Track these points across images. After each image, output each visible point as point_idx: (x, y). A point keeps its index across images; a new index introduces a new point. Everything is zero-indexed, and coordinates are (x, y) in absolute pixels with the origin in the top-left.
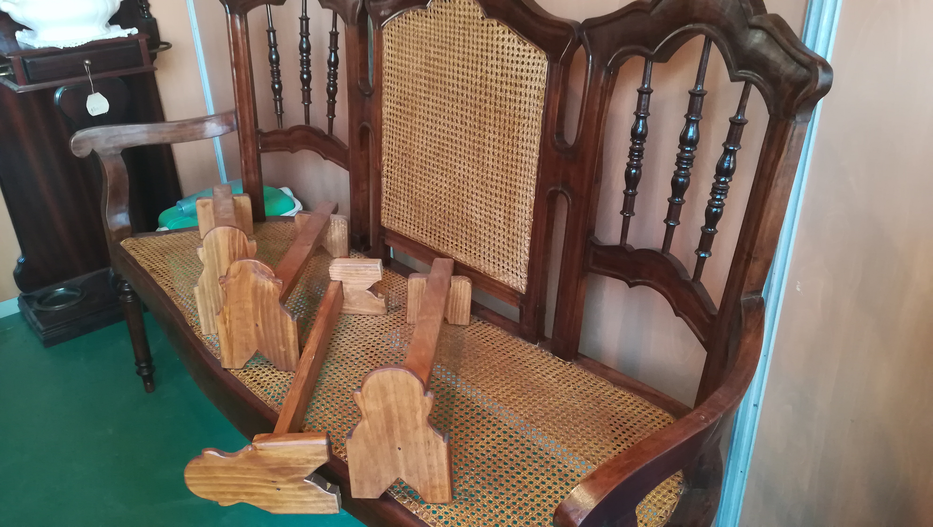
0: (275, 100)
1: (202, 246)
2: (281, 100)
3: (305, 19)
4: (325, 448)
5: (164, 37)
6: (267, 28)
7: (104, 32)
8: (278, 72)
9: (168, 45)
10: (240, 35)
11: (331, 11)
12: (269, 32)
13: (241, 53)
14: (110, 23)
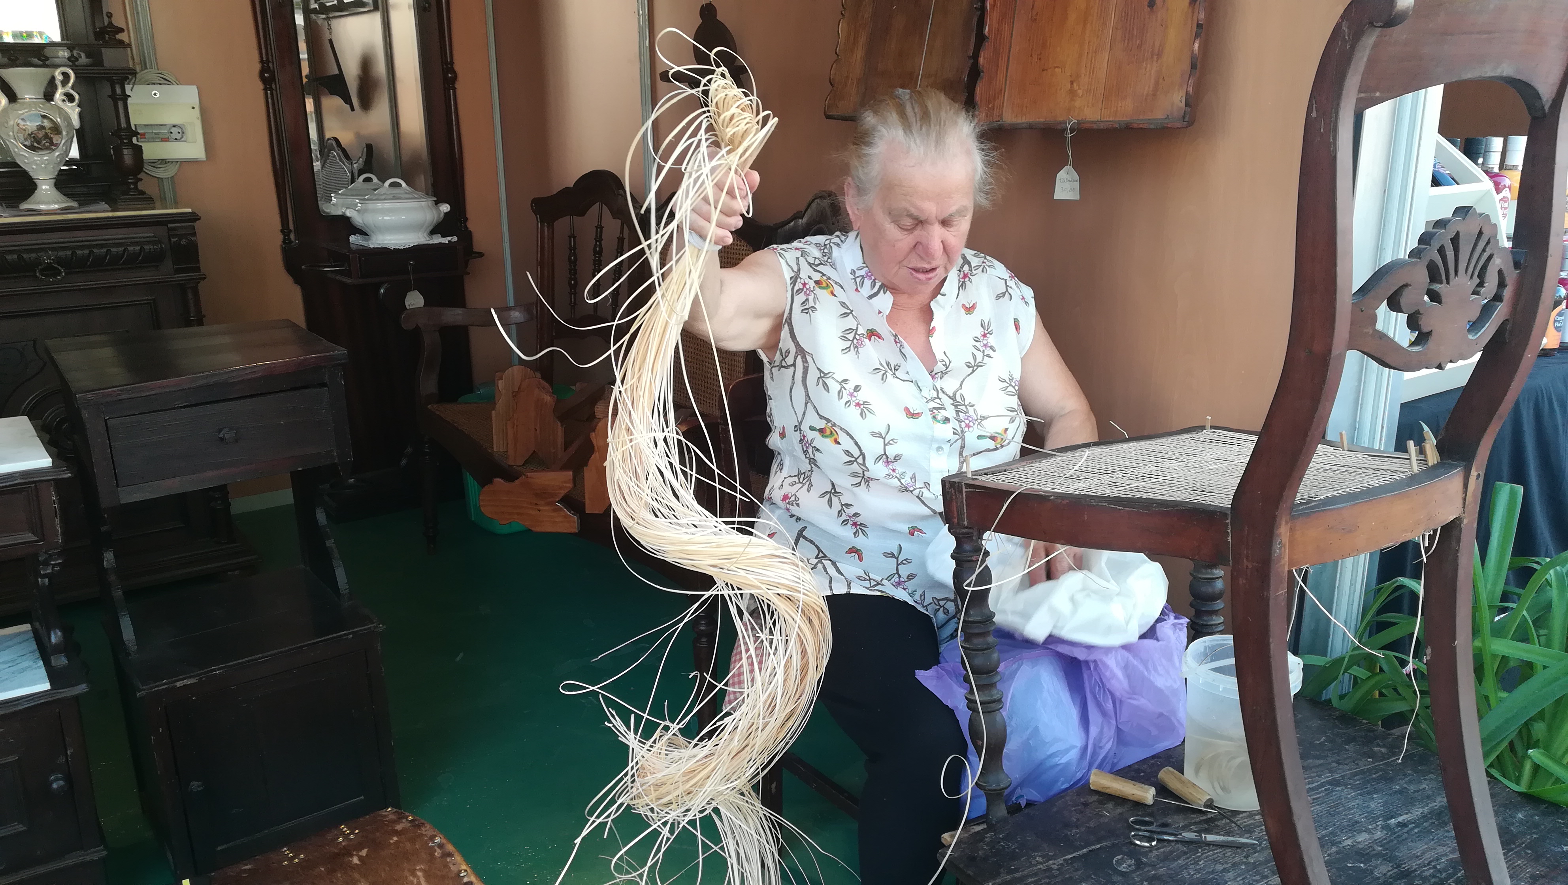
0: (571, 294)
1: (501, 379)
2: (575, 294)
3: (600, 228)
4: (571, 478)
5: (477, 248)
6: (569, 234)
7: (428, 239)
8: (575, 270)
9: (481, 255)
10: (546, 240)
11: (619, 221)
12: (570, 237)
13: (546, 254)
14: (433, 232)
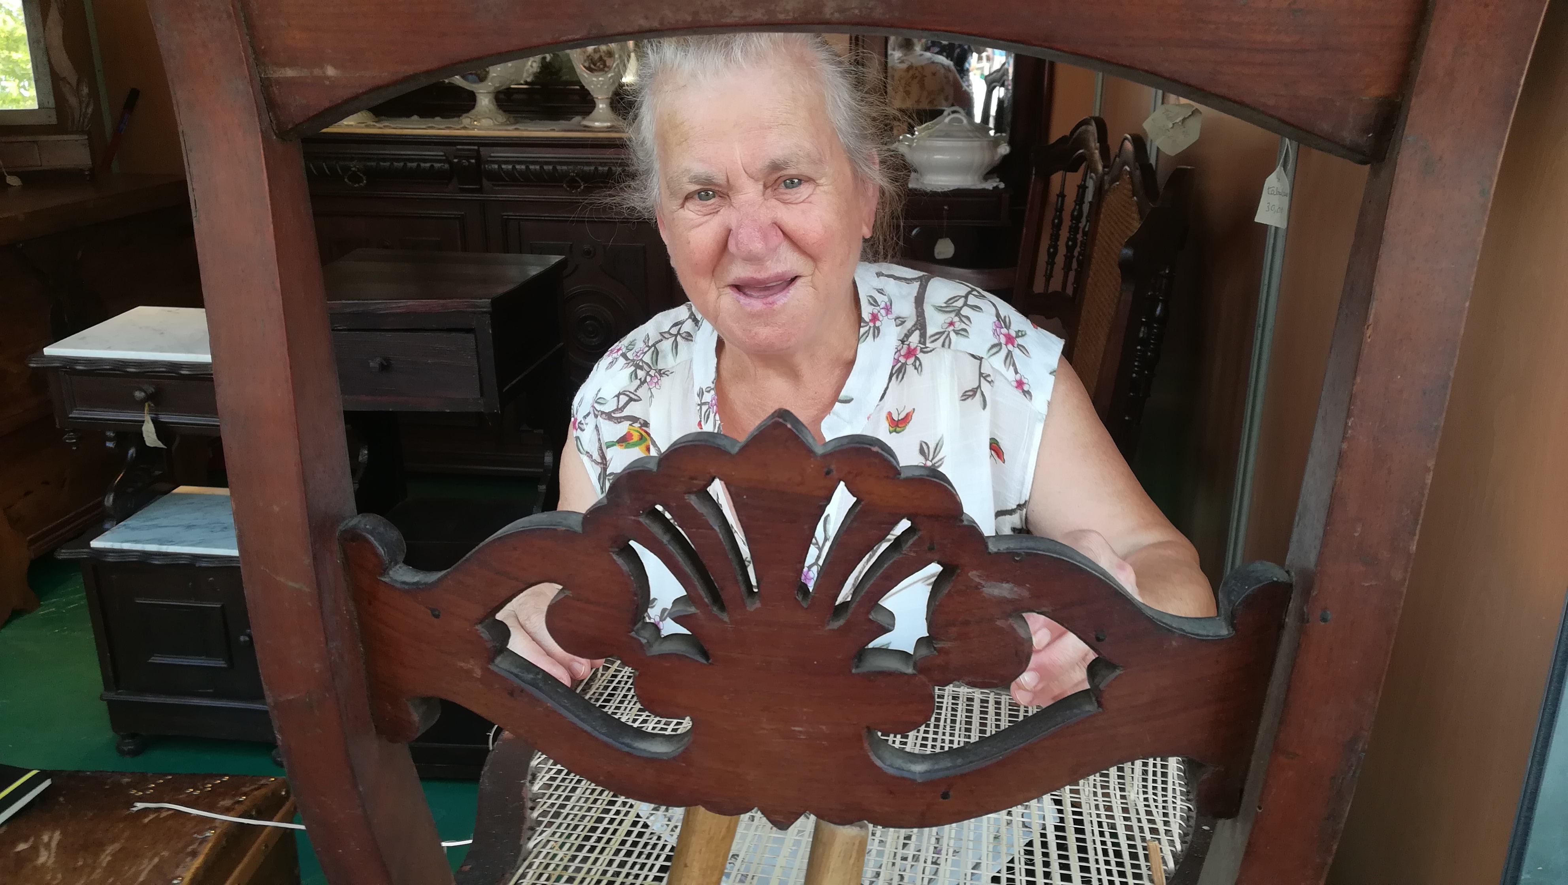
0: (1048, 264)
2: (1053, 264)
3: (1082, 188)
6: (1058, 193)
8: (1058, 236)
10: (1036, 197)
12: (1058, 197)
13: (1033, 213)
14: (987, 176)
